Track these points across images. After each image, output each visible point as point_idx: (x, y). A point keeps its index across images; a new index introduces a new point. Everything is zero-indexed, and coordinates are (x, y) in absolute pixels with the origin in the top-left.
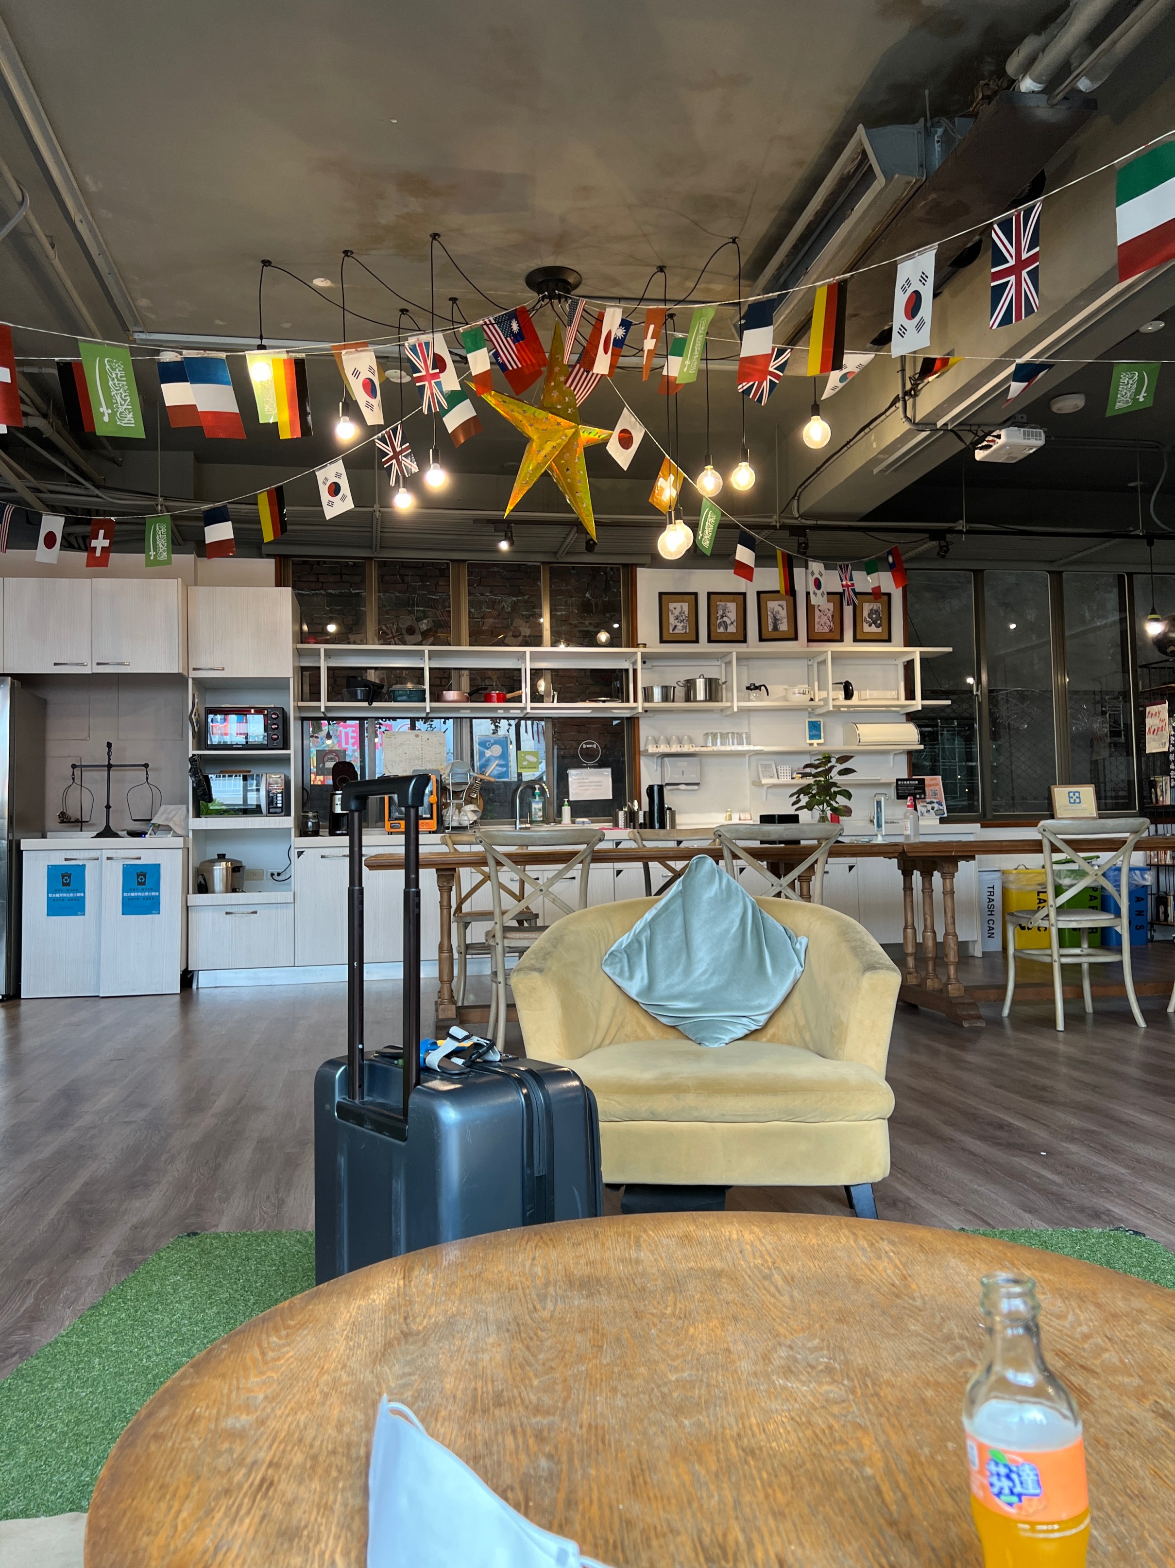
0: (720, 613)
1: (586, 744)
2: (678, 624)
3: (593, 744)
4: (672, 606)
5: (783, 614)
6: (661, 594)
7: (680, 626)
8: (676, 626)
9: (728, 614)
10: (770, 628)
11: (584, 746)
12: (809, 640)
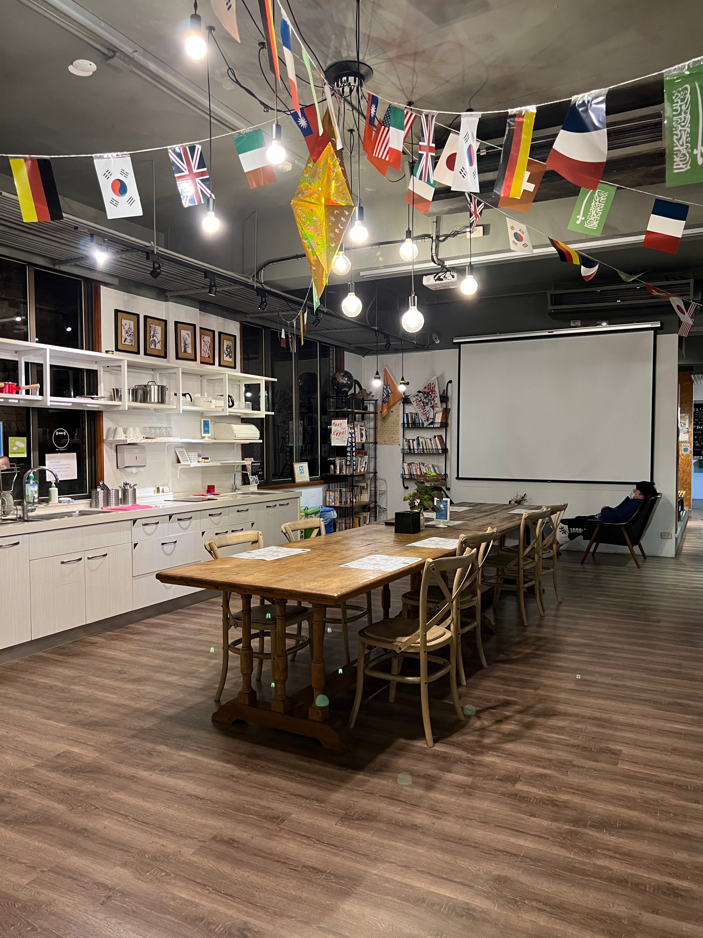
0: (152, 333)
1: (59, 431)
2: (127, 337)
3: (63, 431)
4: (124, 322)
5: (189, 341)
6: (117, 311)
7: (129, 338)
8: (126, 339)
9: (156, 335)
10: (183, 350)
11: (57, 434)
12: (201, 363)
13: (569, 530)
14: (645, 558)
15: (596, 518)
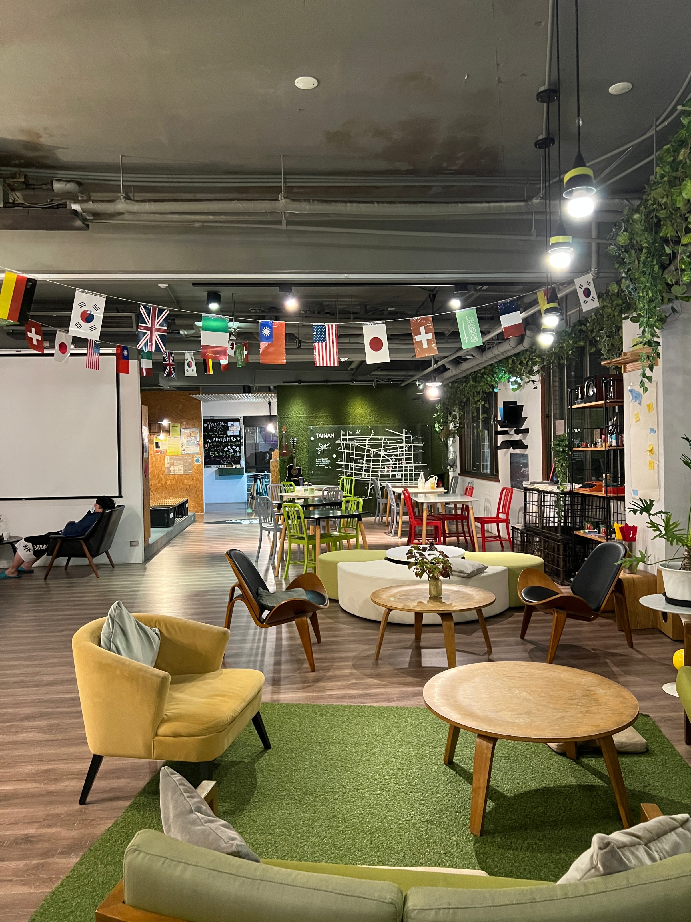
13: (33, 547)
14: (113, 567)
15: (60, 534)
